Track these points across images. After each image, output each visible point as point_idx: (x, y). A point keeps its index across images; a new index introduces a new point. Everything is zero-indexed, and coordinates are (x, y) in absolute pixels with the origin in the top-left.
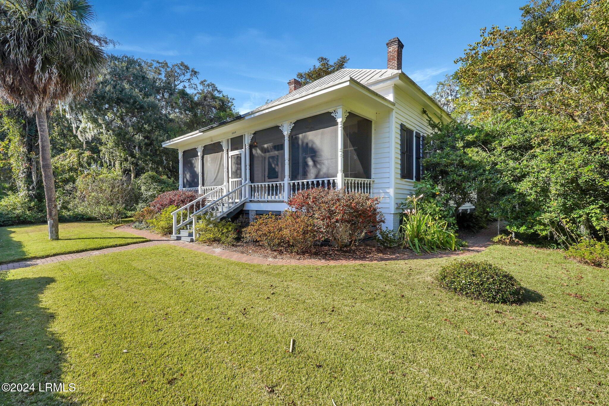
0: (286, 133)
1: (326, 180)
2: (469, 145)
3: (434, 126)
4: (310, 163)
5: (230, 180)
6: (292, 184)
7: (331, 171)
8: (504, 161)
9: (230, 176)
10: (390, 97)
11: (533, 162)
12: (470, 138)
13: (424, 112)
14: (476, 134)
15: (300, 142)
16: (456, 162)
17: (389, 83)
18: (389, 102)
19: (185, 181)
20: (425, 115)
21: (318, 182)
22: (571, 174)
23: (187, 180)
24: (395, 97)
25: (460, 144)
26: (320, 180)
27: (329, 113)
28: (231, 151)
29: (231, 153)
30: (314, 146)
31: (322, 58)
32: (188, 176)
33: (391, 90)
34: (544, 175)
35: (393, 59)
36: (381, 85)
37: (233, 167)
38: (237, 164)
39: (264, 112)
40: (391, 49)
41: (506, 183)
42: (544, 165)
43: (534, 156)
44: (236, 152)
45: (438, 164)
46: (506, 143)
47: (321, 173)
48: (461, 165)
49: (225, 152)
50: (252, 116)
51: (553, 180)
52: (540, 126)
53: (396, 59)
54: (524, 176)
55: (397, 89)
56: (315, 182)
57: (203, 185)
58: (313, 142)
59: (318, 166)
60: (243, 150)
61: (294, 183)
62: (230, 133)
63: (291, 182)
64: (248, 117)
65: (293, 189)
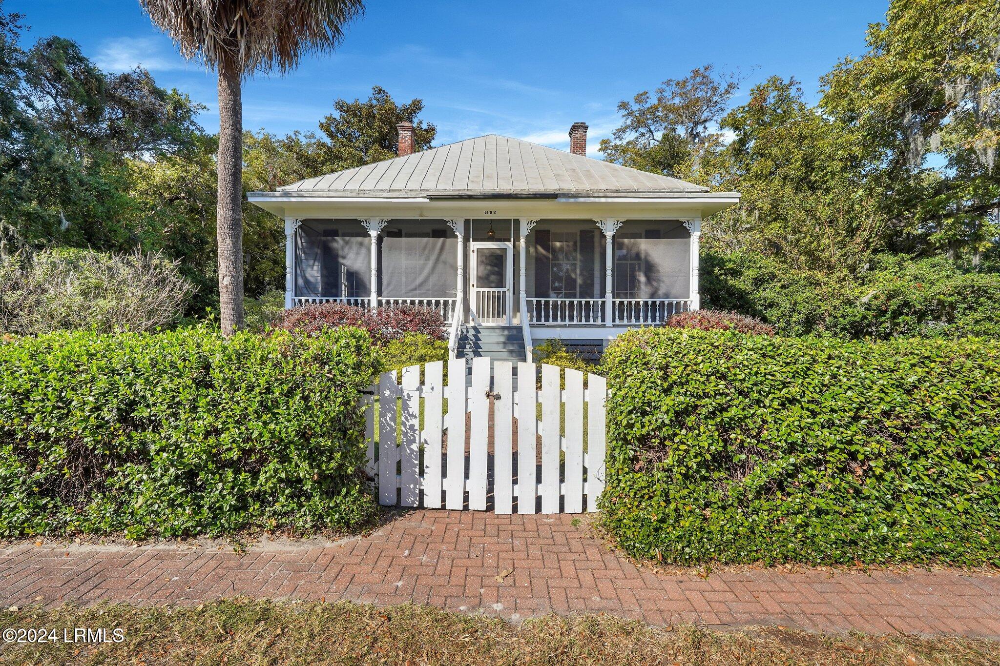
0: (609, 234)
1: (666, 301)
4: (642, 278)
5: (473, 291)
6: (617, 303)
9: (473, 280)
15: (626, 249)
21: (654, 303)
26: (658, 301)
28: (475, 240)
29: (474, 246)
30: (650, 259)
35: (580, 149)
37: (481, 269)
38: (495, 265)
40: (578, 135)
44: (491, 245)
49: (460, 239)
53: (584, 149)
56: (650, 303)
57: (380, 293)
58: (647, 255)
59: (655, 284)
60: (510, 245)
61: (622, 303)
62: (480, 210)
63: (618, 301)
64: (563, 200)
65: (619, 309)
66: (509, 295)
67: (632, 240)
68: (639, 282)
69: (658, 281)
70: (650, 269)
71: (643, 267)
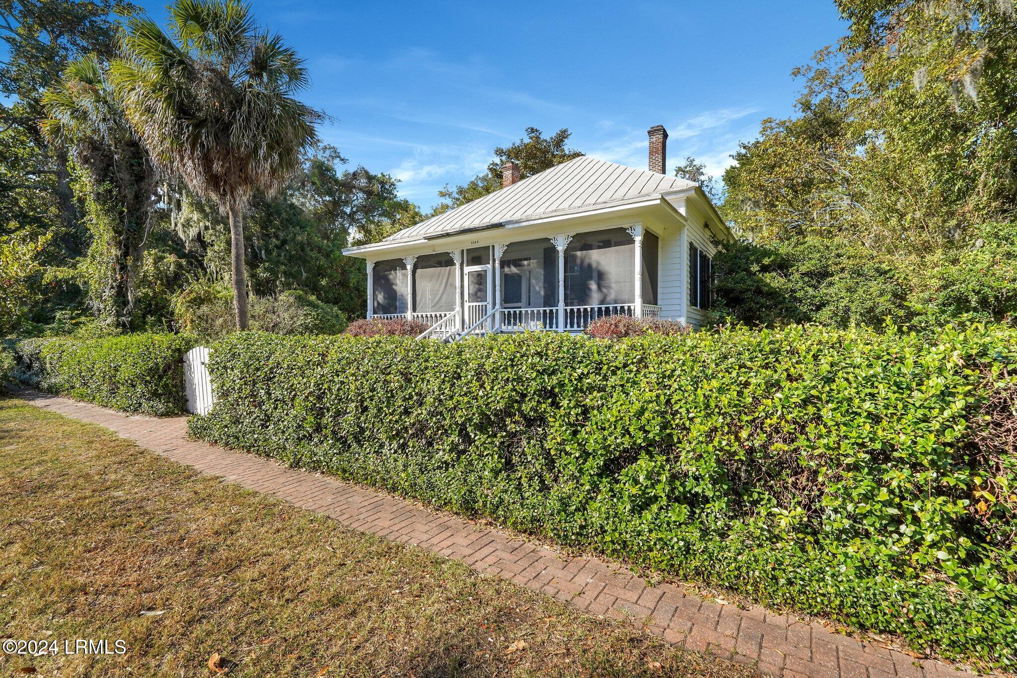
0: (561, 248)
1: (611, 307)
2: (765, 269)
3: (716, 243)
4: (594, 286)
5: (466, 305)
6: (568, 311)
7: (625, 297)
8: (803, 288)
9: (466, 297)
10: (682, 211)
11: (832, 290)
12: (766, 261)
13: (706, 226)
14: (772, 258)
15: (578, 261)
16: (753, 288)
17: (682, 195)
18: (681, 215)
19: (376, 304)
20: (707, 230)
21: (607, 308)
22: (869, 304)
23: (378, 303)
24: (687, 212)
25: (755, 268)
27: (622, 230)
28: (467, 265)
29: (467, 269)
31: (532, 129)
32: (380, 297)
33: (683, 203)
34: (843, 304)
35: (656, 152)
36: (673, 197)
37: (471, 287)
38: (480, 283)
39: (535, 222)
40: (654, 139)
41: (806, 312)
42: (843, 294)
43: (831, 284)
44: (477, 268)
45: (732, 290)
46: (803, 269)
47: (608, 299)
48: (759, 291)
49: (458, 266)
50: (517, 225)
51: (853, 309)
52: (837, 252)
53: (660, 152)
54: (823, 305)
55: (689, 202)
56: (603, 308)
57: (414, 310)
58: (598, 263)
59: (604, 290)
60: (490, 266)
61: (572, 310)
62: (468, 242)
63: (569, 308)
64: (511, 226)
65: (571, 317)
66: (489, 307)
67: (584, 252)
68: (590, 290)
69: (609, 287)
70: (601, 277)
71: (595, 275)
